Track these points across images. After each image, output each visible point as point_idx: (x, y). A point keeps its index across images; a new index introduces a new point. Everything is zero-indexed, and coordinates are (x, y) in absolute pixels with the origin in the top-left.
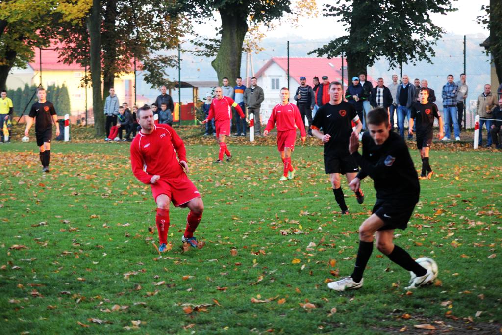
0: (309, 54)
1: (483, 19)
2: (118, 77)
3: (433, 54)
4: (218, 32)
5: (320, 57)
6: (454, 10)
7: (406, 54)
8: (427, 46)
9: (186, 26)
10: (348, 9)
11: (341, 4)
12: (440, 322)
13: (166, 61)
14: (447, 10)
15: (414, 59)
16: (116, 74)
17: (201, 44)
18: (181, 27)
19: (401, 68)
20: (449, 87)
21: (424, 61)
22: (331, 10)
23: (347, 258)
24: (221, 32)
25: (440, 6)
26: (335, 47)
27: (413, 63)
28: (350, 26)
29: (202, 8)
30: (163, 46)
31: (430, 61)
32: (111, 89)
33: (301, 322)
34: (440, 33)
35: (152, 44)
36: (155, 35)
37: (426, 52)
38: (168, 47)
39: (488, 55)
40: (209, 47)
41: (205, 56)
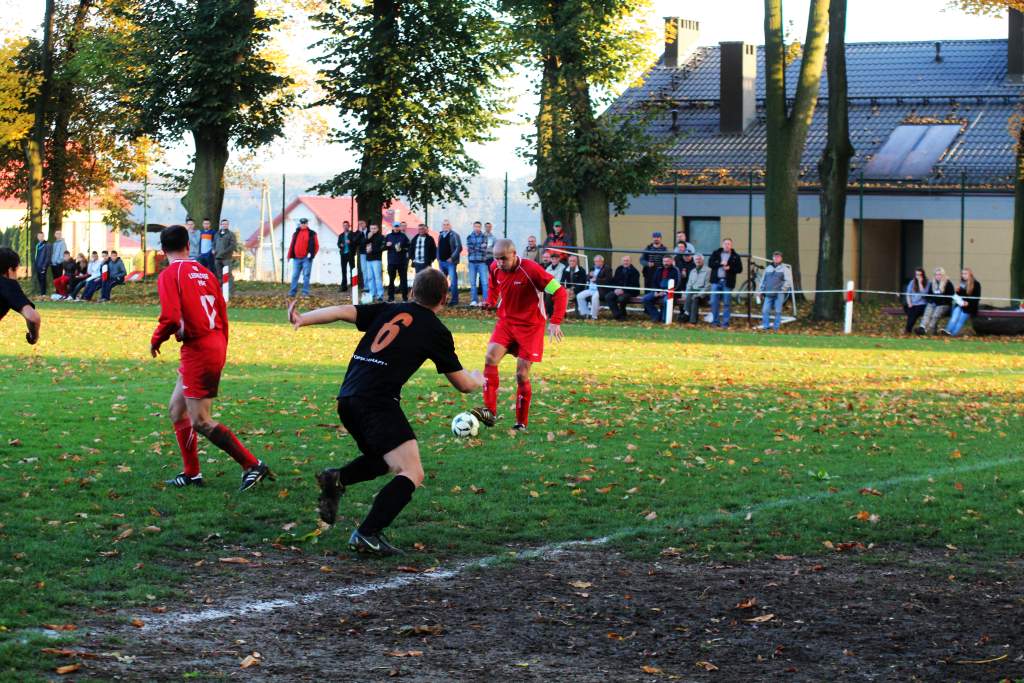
0: (307, 191)
1: (522, 152)
2: (66, 216)
3: (467, 195)
4: (190, 160)
5: (322, 196)
6: (495, 139)
7: (433, 194)
8: (459, 184)
9: (157, 153)
10: (359, 134)
11: (350, 128)
12: (257, 554)
13: (132, 197)
14: (486, 139)
15: (442, 201)
16: (64, 213)
17: (168, 175)
18: (151, 154)
19: (426, 211)
21: (454, 202)
22: (337, 136)
24: (193, 160)
25: (477, 133)
26: (341, 183)
27: (441, 206)
28: (362, 156)
29: (170, 129)
30: (126, 178)
31: (462, 204)
34: (477, 169)
35: (114, 174)
36: (117, 163)
37: (458, 191)
38: (132, 180)
39: (528, 197)
40: (180, 179)
41: (173, 191)
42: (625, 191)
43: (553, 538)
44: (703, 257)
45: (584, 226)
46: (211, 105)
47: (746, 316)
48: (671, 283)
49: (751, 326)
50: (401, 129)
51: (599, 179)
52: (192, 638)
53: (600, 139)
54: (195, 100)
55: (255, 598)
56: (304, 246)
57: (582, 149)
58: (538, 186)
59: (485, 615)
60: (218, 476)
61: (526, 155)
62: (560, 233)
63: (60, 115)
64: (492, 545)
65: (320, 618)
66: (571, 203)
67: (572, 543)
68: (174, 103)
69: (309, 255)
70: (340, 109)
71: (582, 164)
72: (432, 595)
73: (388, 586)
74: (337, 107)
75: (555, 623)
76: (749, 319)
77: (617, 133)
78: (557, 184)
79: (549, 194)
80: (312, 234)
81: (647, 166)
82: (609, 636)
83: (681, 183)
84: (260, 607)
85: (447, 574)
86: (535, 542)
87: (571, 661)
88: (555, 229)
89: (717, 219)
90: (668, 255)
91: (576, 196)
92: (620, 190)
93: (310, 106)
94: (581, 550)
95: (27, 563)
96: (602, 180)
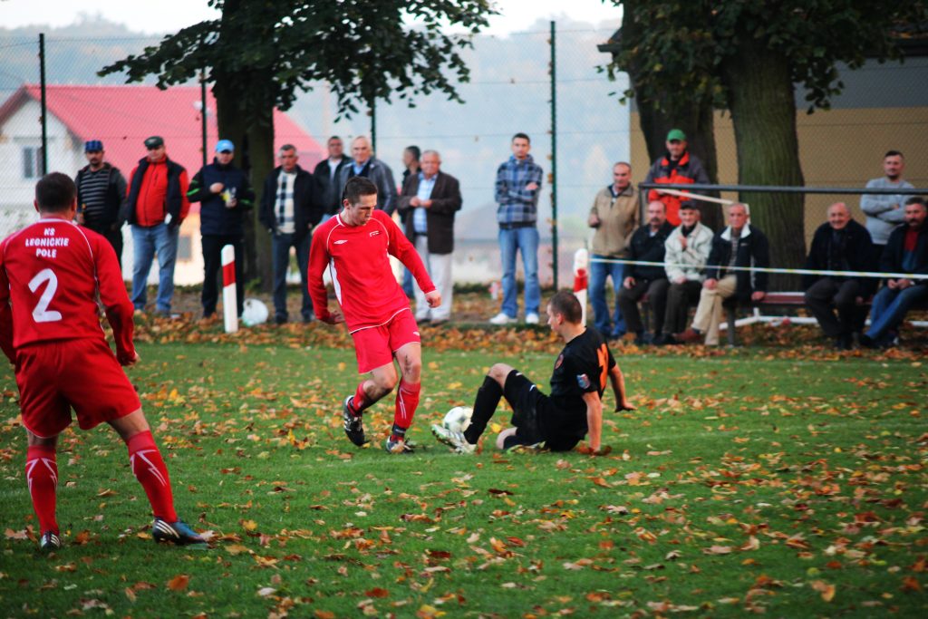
0: (102, 74)
3: (464, 75)
5: (135, 84)
7: (387, 74)
15: (409, 90)
19: (372, 114)
20: (515, 170)
21: (438, 93)
26: (178, 53)
27: (405, 101)
31: (454, 96)
34: (485, 15)
37: (444, 68)
39: (611, 76)
42: (834, 54)
51: (771, 30)
58: (623, 48)
62: (681, 155)
66: (708, 86)
69: (168, 218)
78: (677, 44)
79: (657, 68)
91: (718, 72)
92: (820, 53)
96: (779, 33)
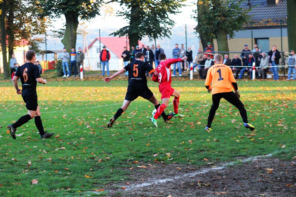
0: (110, 35)
1: (194, 16)
2: (15, 49)
3: (171, 34)
4: (64, 25)
5: (115, 37)
6: (180, 12)
7: (158, 34)
8: (168, 30)
9: (49, 23)
10: (128, 13)
11: (125, 10)
12: (150, 164)
13: (39, 40)
14: (177, 12)
15: (161, 37)
16: (14, 48)
17: (56, 32)
18: (47, 23)
19: (155, 41)
20: (176, 50)
21: (166, 37)
22: (120, 13)
23: (113, 135)
24: (65, 25)
25: (173, 10)
26: (122, 31)
27: (161, 39)
28: (130, 21)
29: (56, 13)
30: (37, 33)
31: (169, 37)
32: (13, 55)
33: (82, 167)
34: (174, 24)
35: (32, 32)
36: (34, 28)
37: (167, 33)
38: (40, 34)
39: (196, 34)
40: (60, 33)
41: (58, 38)
42: (234, 29)
43: (251, 155)
44: (266, 54)
45: (218, 44)
46: (71, 4)
47: (283, 75)
48: (254, 64)
49: (285, 79)
50: (144, 10)
51: (223, 25)
52: (144, 191)
53: (223, 10)
54: (65, 2)
55: (158, 178)
56: (105, 56)
57: (216, 14)
58: (198, 29)
59: (240, 180)
60: (119, 140)
61: (194, 17)
62: (210, 47)
63: (11, 10)
64: (232, 158)
65: (184, 184)
66: (213, 35)
67: (260, 156)
68: (57, 4)
70: (120, 3)
71: (216, 20)
72: (219, 175)
73: (201, 172)
74: (119, 2)
75: (266, 182)
76: (284, 76)
77: (229, 7)
78: (207, 28)
79: (204, 32)
80: (108, 52)
81: (241, 19)
82: (287, 185)
83: (254, 26)
84: (161, 181)
85: (220, 168)
86: (246, 157)
87: (278, 193)
88: (208, 45)
89: (268, 38)
90: (251, 53)
91: (214, 33)
92: (231, 29)
93: (109, 2)
94: (264, 158)
95: (70, 171)
96: (224, 26)
